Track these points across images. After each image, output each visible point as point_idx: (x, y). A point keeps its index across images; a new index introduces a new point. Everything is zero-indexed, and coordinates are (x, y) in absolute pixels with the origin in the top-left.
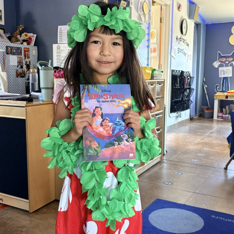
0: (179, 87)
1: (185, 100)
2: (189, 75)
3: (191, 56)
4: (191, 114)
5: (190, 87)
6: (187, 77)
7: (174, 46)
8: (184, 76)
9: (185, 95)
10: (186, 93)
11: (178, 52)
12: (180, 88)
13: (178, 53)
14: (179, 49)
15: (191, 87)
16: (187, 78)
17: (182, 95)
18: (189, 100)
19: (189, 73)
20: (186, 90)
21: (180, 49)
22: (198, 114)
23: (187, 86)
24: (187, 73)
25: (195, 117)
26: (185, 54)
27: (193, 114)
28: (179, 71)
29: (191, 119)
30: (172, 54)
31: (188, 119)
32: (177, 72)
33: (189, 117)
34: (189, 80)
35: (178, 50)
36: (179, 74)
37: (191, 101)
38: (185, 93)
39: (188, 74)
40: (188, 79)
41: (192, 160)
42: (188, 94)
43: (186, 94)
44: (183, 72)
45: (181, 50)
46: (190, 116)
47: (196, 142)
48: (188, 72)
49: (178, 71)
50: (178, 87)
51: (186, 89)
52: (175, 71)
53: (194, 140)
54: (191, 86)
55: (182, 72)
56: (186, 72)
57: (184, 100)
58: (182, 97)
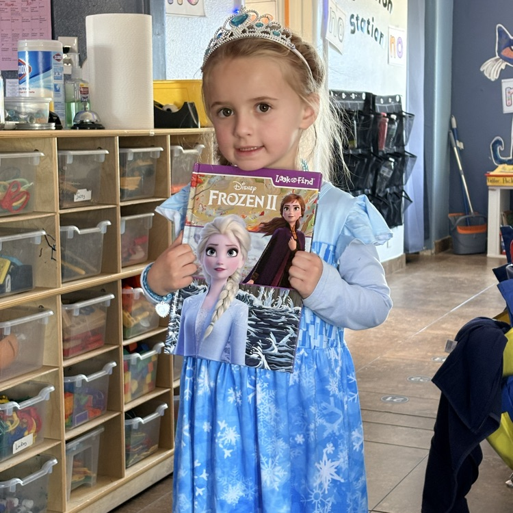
0: (360, 151)
1: (386, 196)
2: (394, 109)
3: (400, 42)
4: (411, 242)
5: (400, 150)
6: (389, 115)
7: (334, 9)
8: (378, 110)
9: (383, 178)
10: (387, 170)
11: (353, 28)
12: (366, 152)
13: (353, 32)
14: (354, 20)
15: (407, 148)
16: (388, 120)
17: (371, 176)
18: (398, 195)
19: (398, 100)
20: (387, 159)
21: (357, 19)
22: (434, 239)
23: (387, 145)
24: (390, 100)
25: (427, 253)
26: (377, 35)
27: (417, 241)
28: (359, 95)
29: (411, 259)
30: (329, 36)
31: (399, 258)
32: (350, 99)
33: (401, 253)
34: (395, 126)
35: (352, 24)
36: (359, 105)
37: (407, 198)
38: (381, 172)
39: (393, 104)
40: (392, 121)
41: (385, 399)
42: (392, 172)
43: (386, 172)
44: (374, 97)
45: (362, 20)
46: (406, 249)
47: (412, 336)
48: (394, 98)
49: (353, 96)
50: (353, 149)
51: (385, 158)
52: (344, 96)
53: (406, 330)
54: (403, 146)
55: (371, 99)
56: (386, 99)
57: (381, 195)
58: (371, 184)
